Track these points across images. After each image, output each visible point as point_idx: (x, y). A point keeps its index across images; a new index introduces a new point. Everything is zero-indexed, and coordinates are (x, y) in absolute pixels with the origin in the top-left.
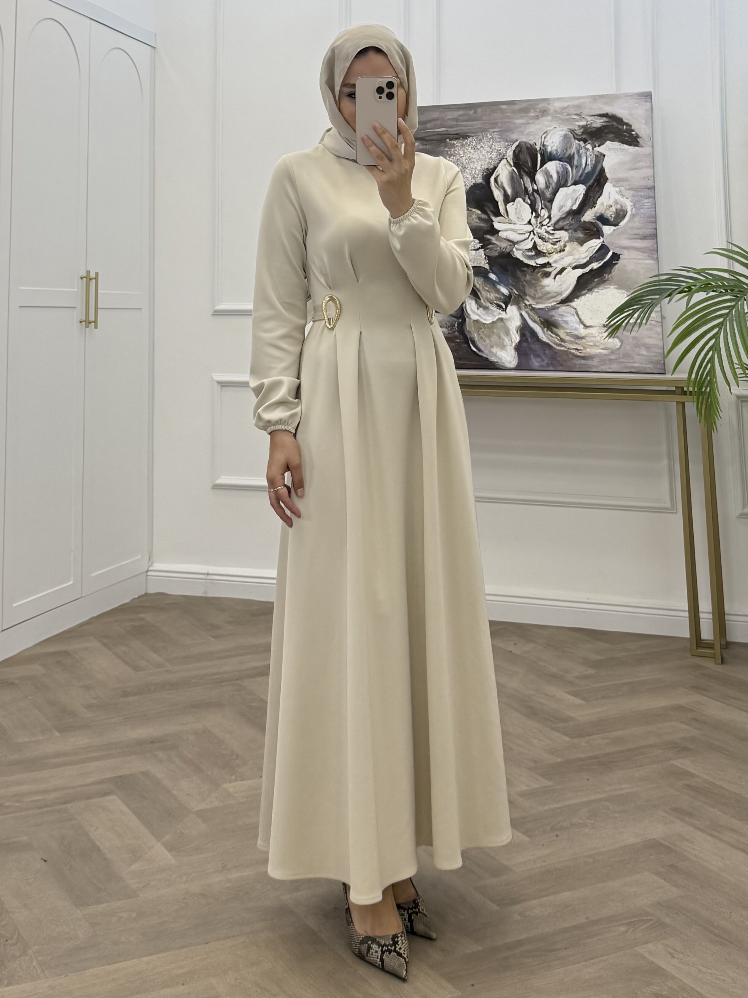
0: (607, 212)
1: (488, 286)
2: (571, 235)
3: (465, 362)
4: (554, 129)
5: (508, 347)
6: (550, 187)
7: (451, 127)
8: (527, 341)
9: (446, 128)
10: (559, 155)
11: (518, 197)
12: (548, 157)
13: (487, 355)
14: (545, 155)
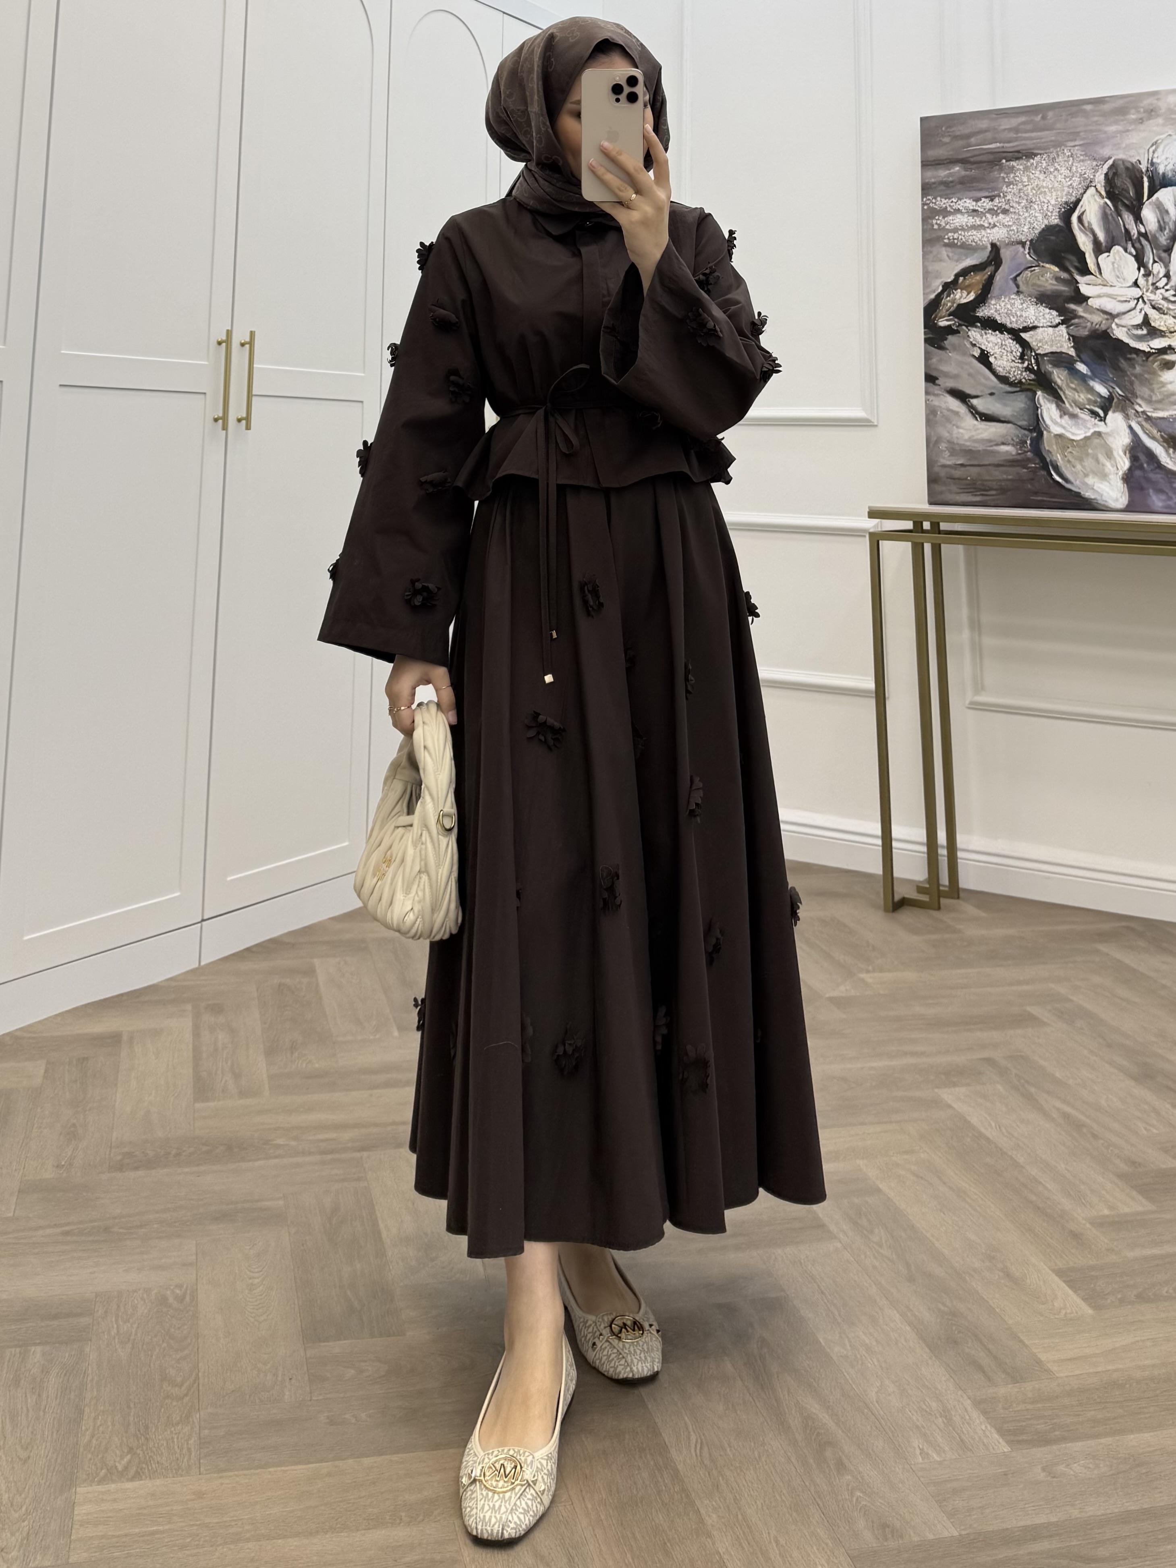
1: (1076, 382)
3: (1045, 499)
4: (1169, 137)
5: (1112, 477)
6: (1163, 233)
7: (1009, 142)
8: (1141, 467)
9: (1000, 143)
11: (1115, 245)
12: (1158, 183)
13: (1079, 489)
14: (1155, 178)
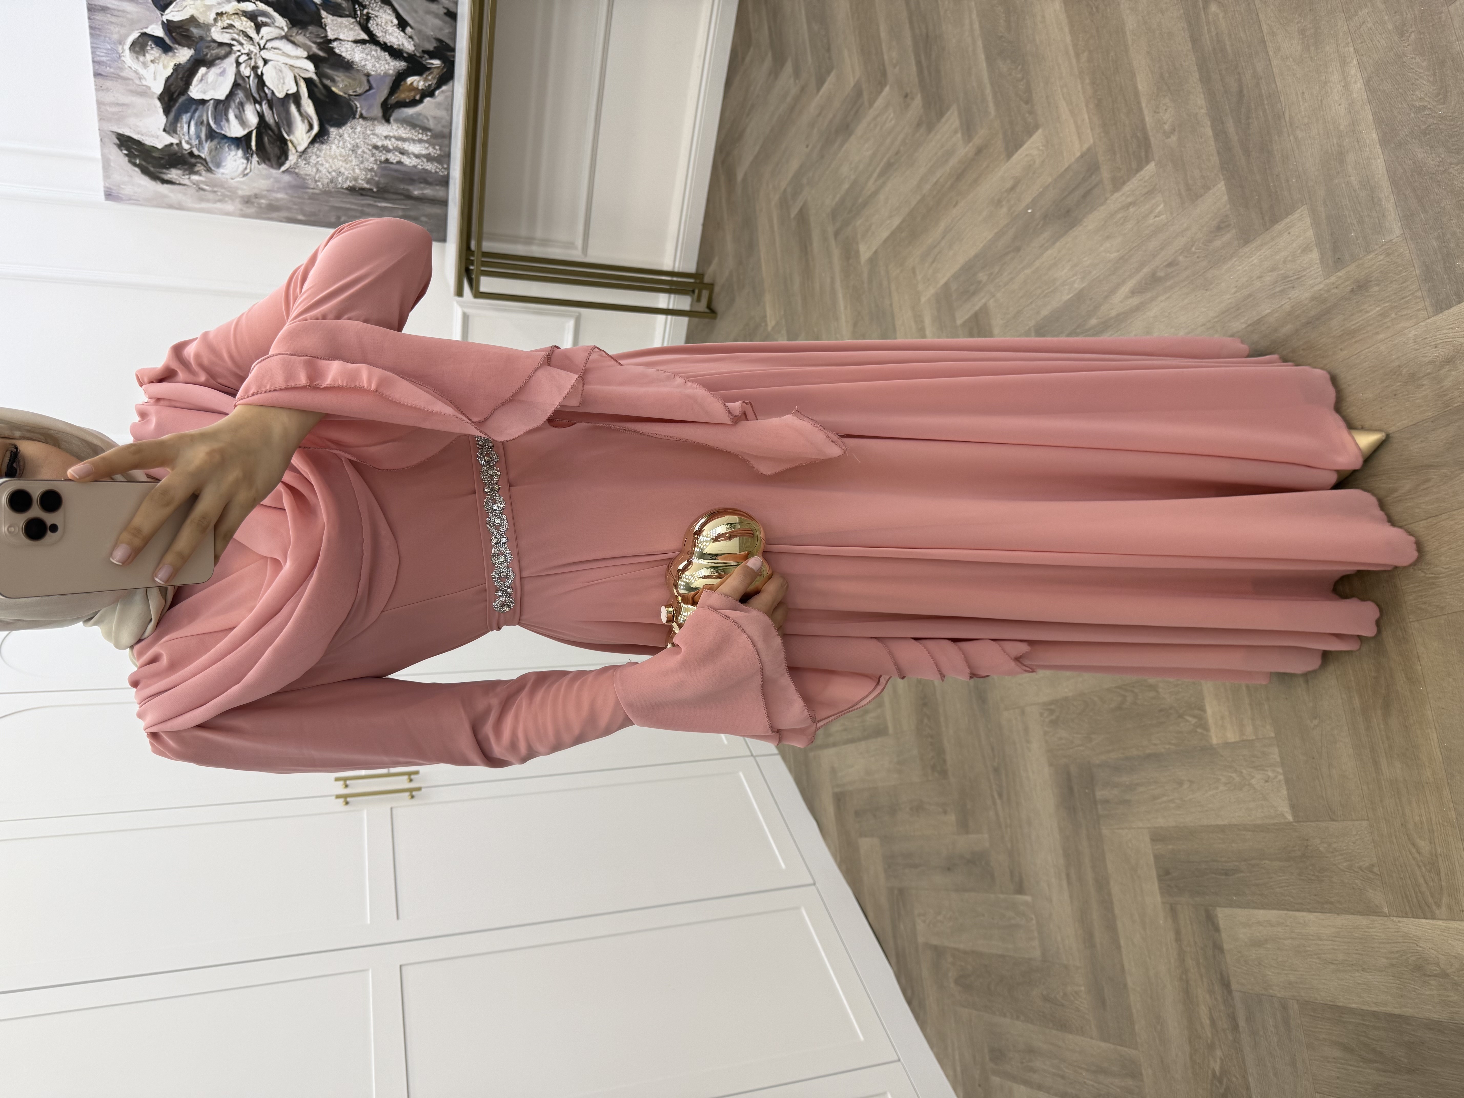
0: (158, 55)
2: (208, 33)
4: (233, 177)
6: (238, 103)
9: (375, 205)
10: (226, 143)
11: (282, 98)
12: (243, 143)
14: (245, 147)
